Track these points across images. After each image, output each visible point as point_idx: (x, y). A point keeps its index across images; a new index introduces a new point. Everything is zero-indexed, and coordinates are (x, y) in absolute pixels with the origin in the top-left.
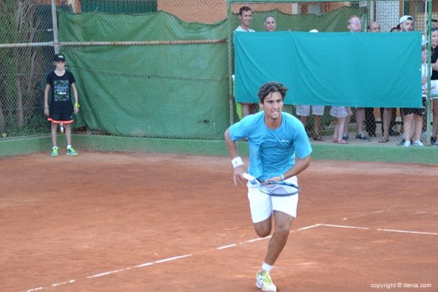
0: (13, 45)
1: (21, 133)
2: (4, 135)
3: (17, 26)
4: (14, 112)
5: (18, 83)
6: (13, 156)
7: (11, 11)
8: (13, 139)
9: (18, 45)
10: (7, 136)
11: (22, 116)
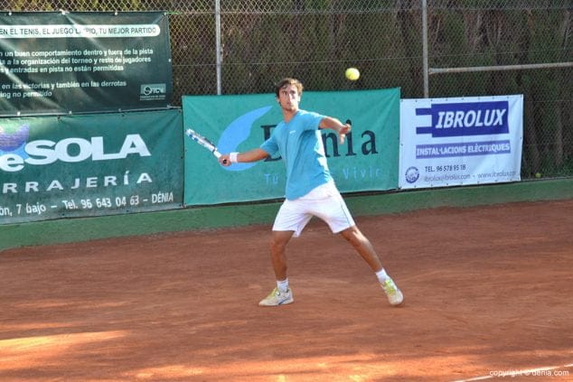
0: (555, 65)
1: (559, 173)
2: (538, 175)
3: (561, 41)
4: (551, 147)
5: (558, 111)
6: (549, 201)
7: (557, 23)
8: (547, 181)
9: (561, 64)
10: (542, 177)
11: (561, 152)
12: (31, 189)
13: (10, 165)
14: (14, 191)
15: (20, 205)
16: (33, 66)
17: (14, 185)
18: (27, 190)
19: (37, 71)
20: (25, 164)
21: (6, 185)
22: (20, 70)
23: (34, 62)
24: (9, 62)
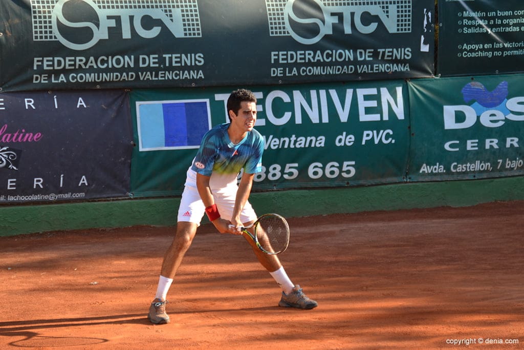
12: (512, 145)
13: (491, 121)
14: (496, 147)
15: (500, 161)
16: (514, 25)
17: (496, 141)
18: (508, 145)
19: (518, 30)
20: (506, 120)
21: (488, 141)
22: (502, 29)
23: (515, 21)
24: (492, 22)
